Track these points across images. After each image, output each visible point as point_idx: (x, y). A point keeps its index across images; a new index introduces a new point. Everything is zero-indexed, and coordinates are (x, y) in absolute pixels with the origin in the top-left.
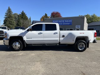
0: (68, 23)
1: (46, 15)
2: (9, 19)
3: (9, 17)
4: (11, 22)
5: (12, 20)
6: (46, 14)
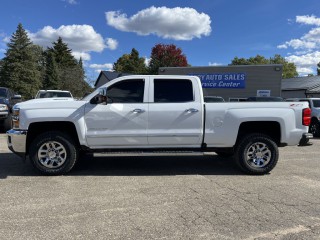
0: (234, 82)
1: (135, 53)
2: (19, 64)
3: (19, 58)
4: (28, 74)
5: (30, 66)
6: (133, 50)
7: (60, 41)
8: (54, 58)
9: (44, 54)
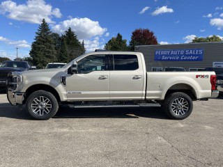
1: (119, 36)
2: (43, 46)
3: (44, 42)
4: (49, 52)
5: (50, 48)
6: (118, 34)
7: (70, 30)
8: (65, 42)
9: (60, 39)
